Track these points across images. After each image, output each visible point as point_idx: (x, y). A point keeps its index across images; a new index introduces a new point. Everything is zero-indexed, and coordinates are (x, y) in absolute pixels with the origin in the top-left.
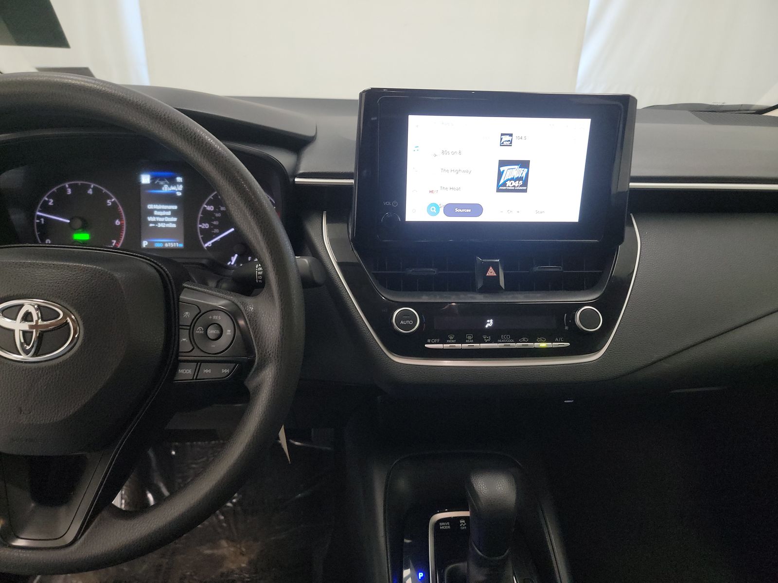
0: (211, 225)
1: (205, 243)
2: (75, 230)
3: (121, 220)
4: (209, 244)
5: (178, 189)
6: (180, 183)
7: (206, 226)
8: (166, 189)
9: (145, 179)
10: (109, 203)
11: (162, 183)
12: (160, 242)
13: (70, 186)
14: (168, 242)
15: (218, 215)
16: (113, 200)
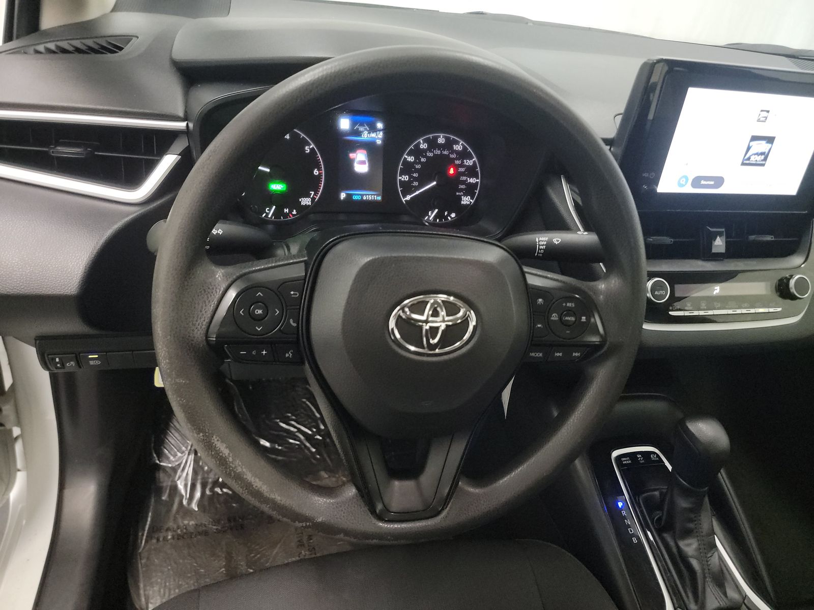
0: (410, 177)
1: (404, 196)
3: (319, 169)
4: (408, 198)
5: (378, 138)
6: (380, 130)
7: (405, 178)
8: (366, 136)
9: (344, 124)
10: (307, 151)
11: (361, 129)
12: (358, 194)
14: (366, 195)
15: (418, 167)
16: (311, 147)
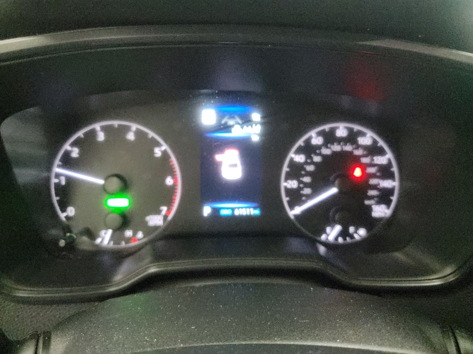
0: (300, 182)
1: (292, 209)
2: (112, 194)
3: (174, 177)
4: (297, 211)
6: (256, 123)
7: (293, 184)
8: (237, 131)
9: (208, 117)
10: (157, 153)
11: (231, 122)
12: (227, 208)
13: (103, 128)
14: (238, 208)
15: (310, 168)
16: (163, 148)
